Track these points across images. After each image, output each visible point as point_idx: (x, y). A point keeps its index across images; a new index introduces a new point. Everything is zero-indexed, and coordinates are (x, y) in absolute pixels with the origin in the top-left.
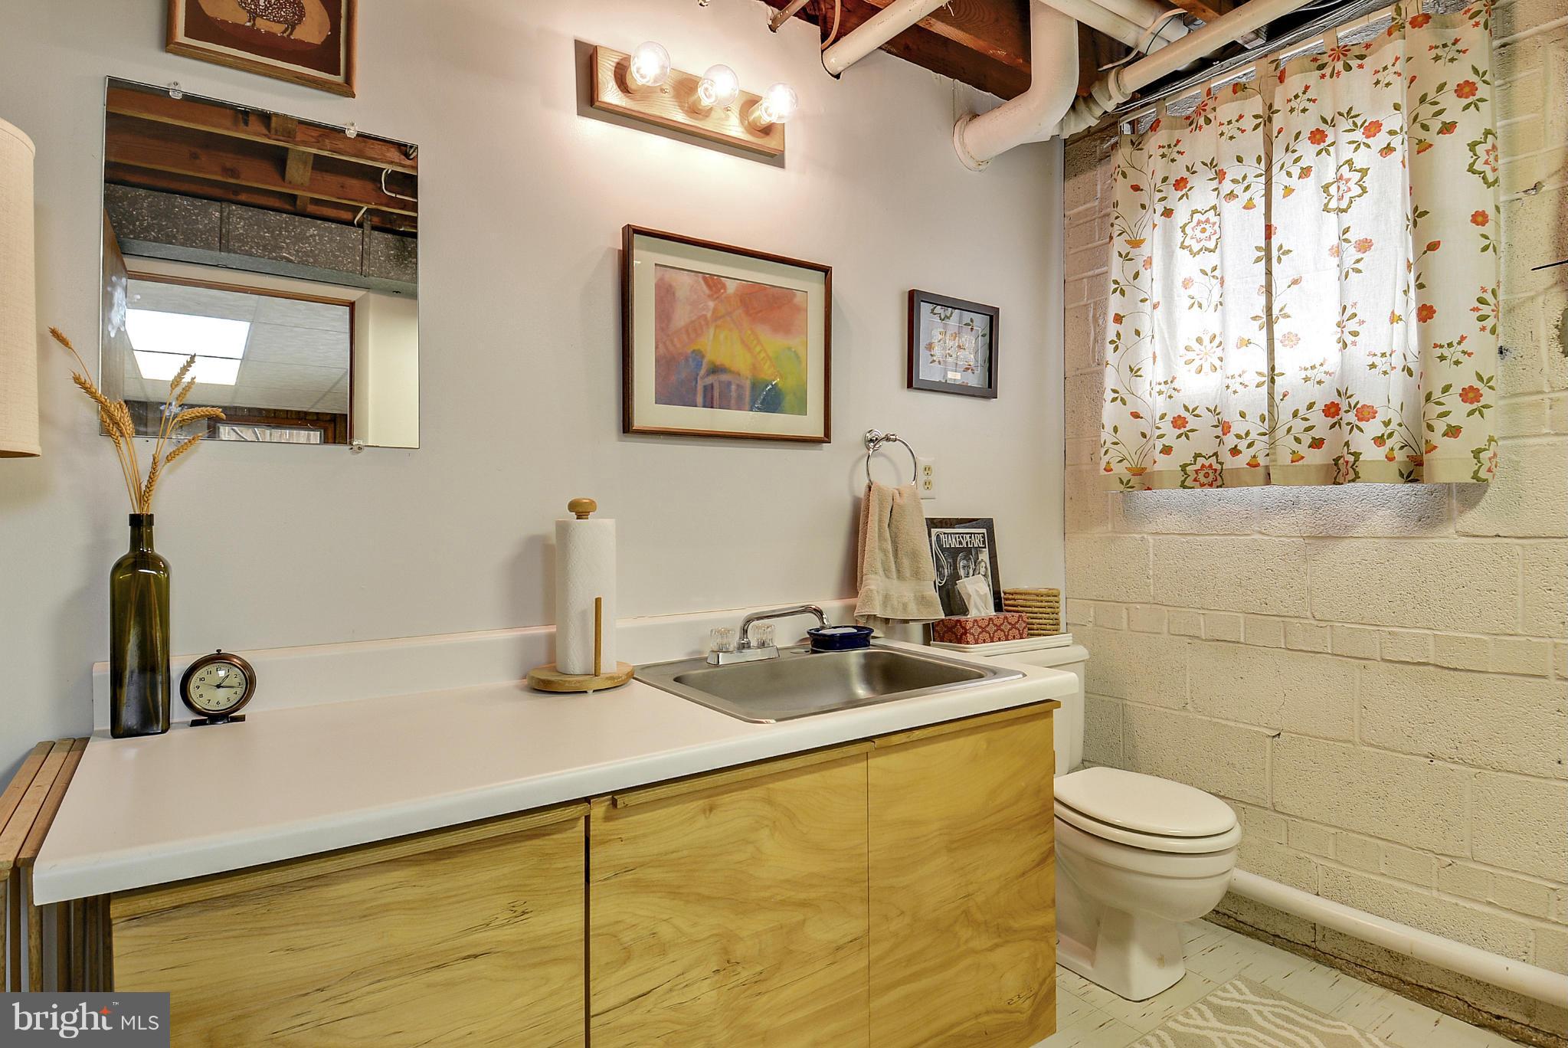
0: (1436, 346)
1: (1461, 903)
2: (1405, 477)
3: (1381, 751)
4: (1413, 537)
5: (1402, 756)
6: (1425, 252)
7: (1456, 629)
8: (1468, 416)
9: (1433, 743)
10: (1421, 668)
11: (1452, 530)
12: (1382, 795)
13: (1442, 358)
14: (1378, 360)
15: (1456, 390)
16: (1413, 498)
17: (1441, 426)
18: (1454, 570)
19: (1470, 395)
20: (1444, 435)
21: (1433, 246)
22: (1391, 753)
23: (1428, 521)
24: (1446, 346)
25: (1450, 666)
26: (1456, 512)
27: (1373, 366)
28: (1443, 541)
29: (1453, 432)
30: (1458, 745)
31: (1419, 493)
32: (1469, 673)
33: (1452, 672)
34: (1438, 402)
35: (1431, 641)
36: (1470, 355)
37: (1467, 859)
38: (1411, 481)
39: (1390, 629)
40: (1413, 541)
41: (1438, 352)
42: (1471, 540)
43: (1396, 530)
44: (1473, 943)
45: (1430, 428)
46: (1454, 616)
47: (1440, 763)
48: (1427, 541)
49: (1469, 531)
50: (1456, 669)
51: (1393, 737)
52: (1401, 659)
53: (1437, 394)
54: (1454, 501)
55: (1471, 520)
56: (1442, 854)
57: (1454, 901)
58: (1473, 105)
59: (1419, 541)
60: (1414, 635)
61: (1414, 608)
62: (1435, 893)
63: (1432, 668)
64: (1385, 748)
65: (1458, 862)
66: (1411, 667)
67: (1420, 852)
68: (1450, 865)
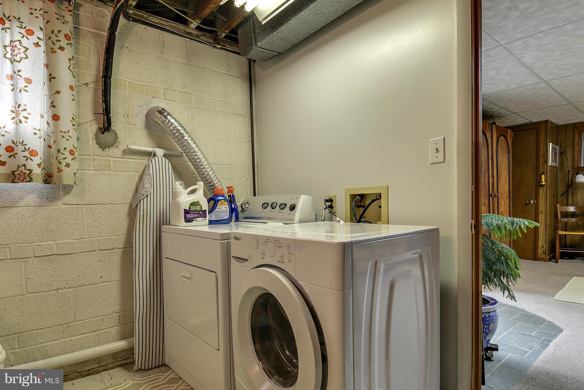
0: (61, 132)
1: (73, 338)
2: (44, 181)
3: (36, 294)
4: (46, 206)
5: (46, 293)
6: (55, 94)
7: (64, 239)
8: (72, 160)
9: (58, 284)
10: (50, 257)
11: (60, 203)
12: (38, 312)
13: (63, 137)
14: (37, 132)
15: (68, 150)
16: (44, 190)
17: (64, 163)
18: (62, 217)
19: (72, 152)
20: (65, 166)
21: (58, 92)
22: (41, 294)
23: (51, 199)
24: (64, 132)
25: (63, 254)
26: (62, 196)
27: (35, 134)
28: (57, 207)
29: (68, 165)
30: (67, 282)
31: (47, 188)
32: (69, 255)
33: (63, 256)
34: (63, 153)
35: (54, 245)
36: (71, 137)
37: (73, 321)
38: (46, 183)
39: (37, 244)
40: (45, 207)
41: (62, 134)
42: (68, 206)
43: (38, 203)
44: (79, 350)
45: (60, 163)
46: (63, 235)
47: (61, 291)
48: (51, 207)
49: (67, 203)
50: (65, 254)
51: (41, 287)
52: (43, 255)
53: (62, 150)
54: (61, 192)
55: (68, 199)
56: (64, 324)
57: (70, 339)
58: (70, 45)
59: (48, 207)
60: (48, 244)
61: (47, 234)
62: (62, 340)
63: (55, 256)
64: (38, 292)
65: (70, 324)
66: (47, 257)
67: (56, 327)
68: (67, 326)
